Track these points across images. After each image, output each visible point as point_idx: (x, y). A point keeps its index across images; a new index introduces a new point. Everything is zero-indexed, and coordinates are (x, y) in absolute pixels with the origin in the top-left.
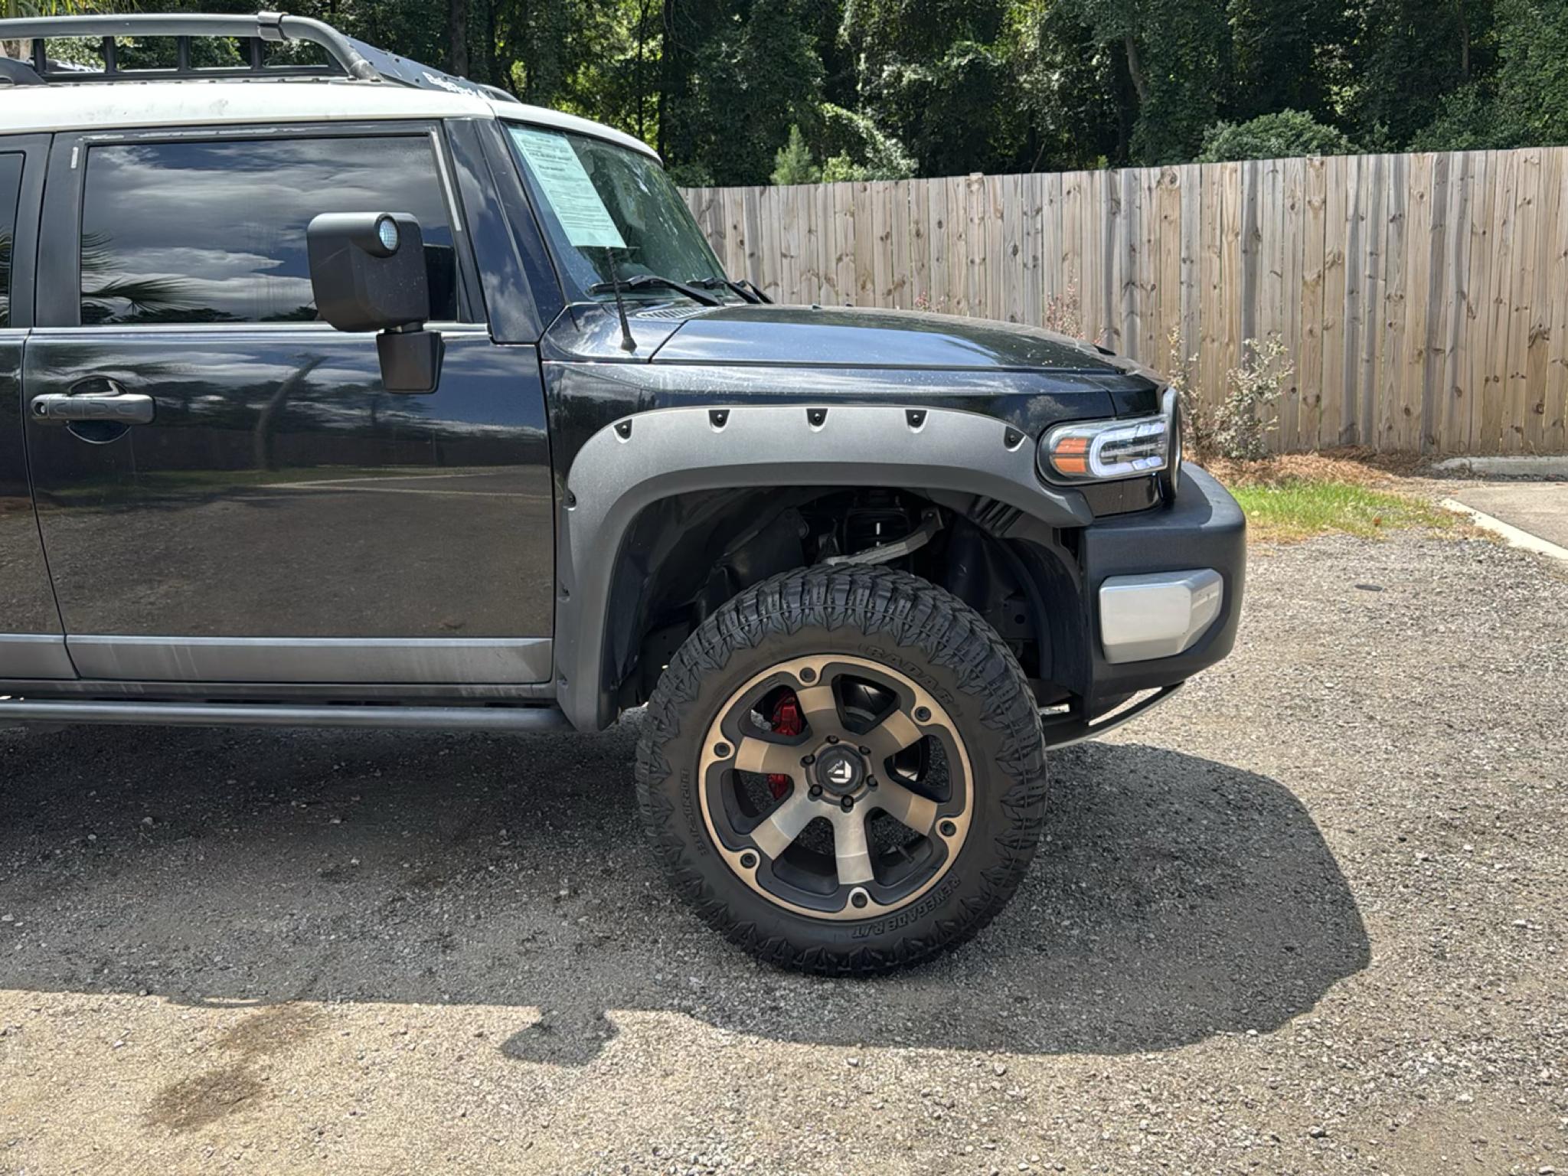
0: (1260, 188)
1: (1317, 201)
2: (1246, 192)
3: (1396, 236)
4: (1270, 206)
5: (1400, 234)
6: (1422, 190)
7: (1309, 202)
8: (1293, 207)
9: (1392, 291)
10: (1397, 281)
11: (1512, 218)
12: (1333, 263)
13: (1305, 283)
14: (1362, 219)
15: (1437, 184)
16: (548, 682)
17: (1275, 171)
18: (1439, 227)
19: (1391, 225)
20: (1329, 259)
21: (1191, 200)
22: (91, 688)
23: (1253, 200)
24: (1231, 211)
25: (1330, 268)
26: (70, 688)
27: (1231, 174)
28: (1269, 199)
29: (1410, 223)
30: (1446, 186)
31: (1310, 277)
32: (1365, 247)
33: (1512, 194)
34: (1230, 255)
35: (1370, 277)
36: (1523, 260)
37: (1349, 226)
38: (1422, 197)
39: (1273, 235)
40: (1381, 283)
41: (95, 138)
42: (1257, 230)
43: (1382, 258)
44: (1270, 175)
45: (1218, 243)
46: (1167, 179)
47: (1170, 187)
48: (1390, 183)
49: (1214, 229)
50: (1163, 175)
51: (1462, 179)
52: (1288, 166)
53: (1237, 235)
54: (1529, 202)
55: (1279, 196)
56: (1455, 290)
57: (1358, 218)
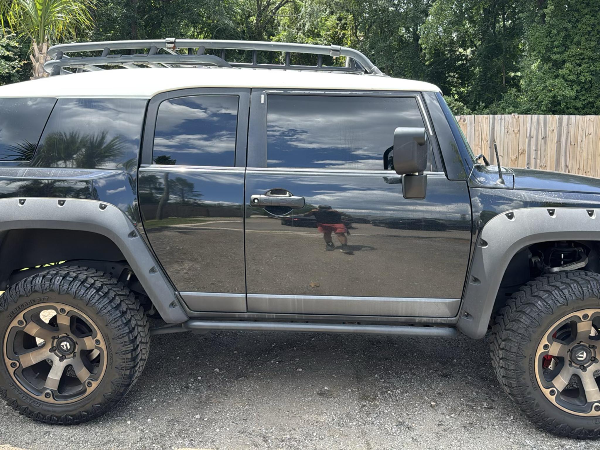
0: (496, 125)
1: (516, 130)
2: (491, 126)
3: (544, 144)
4: (499, 131)
5: (545, 143)
6: (553, 128)
7: (514, 131)
8: (508, 132)
9: (542, 164)
10: (544, 160)
11: (584, 140)
12: (522, 153)
13: (511, 160)
14: (532, 138)
15: (558, 126)
16: (456, 316)
17: (501, 119)
18: (559, 142)
19: (542, 140)
20: (520, 151)
21: (471, 129)
22: (252, 316)
23: (493, 129)
24: (485, 133)
25: (520, 155)
26: (242, 316)
27: (485, 119)
28: (499, 129)
29: (549, 139)
30: (562, 127)
31: (514, 158)
32: (533, 147)
33: (584, 131)
34: (484, 148)
35: (535, 158)
36: (588, 155)
37: (527, 140)
38: (553, 131)
39: (500, 142)
40: (538, 161)
41: (270, 91)
42: (495, 140)
43: (539, 152)
44: (500, 120)
45: (480, 144)
46: (462, 120)
47: (463, 123)
48: (542, 124)
49: (479, 139)
50: (460, 119)
51: (567, 125)
52: (506, 117)
53: (487, 141)
54: (590, 135)
55: (503, 128)
56: (564, 164)
57: (531, 137)
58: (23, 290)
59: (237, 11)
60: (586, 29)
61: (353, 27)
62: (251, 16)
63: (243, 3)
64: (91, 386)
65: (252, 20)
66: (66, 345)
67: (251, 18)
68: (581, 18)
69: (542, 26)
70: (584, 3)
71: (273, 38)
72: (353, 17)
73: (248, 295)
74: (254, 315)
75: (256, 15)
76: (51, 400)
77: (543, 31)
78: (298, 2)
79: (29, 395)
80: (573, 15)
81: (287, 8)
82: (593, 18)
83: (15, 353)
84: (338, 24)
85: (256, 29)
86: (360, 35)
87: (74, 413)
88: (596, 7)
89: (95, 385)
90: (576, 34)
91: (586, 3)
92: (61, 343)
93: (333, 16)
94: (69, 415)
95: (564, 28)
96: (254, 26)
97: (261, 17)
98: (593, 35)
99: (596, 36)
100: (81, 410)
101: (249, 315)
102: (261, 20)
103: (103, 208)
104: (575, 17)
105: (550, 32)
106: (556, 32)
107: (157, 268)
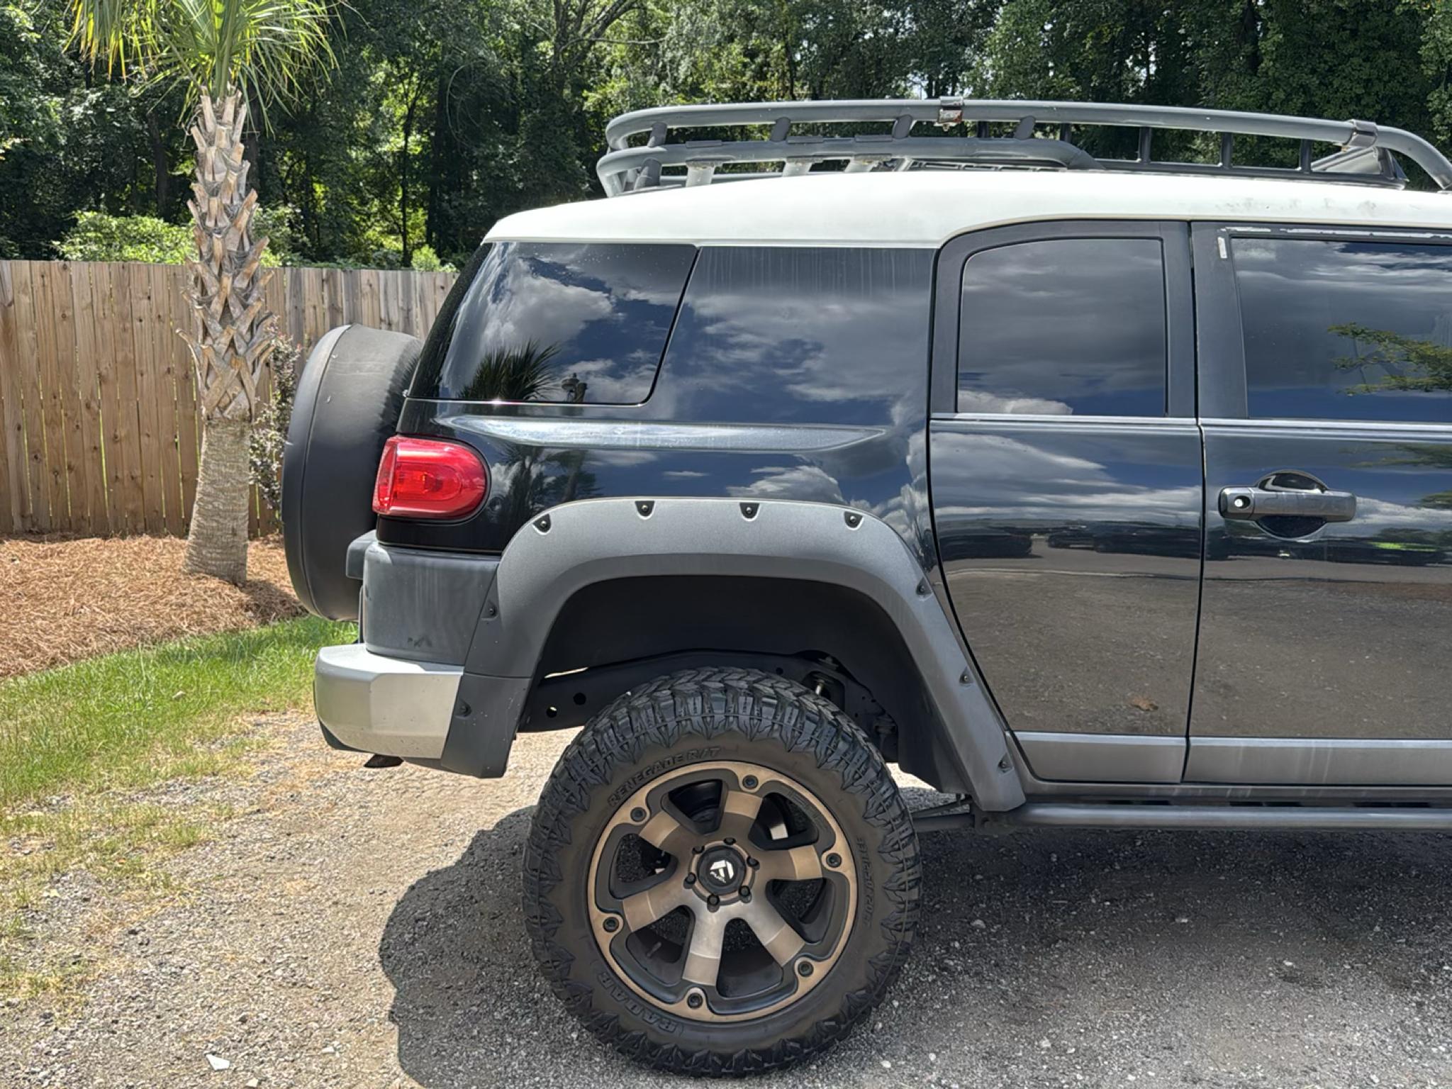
58: (656, 732)
59: (512, 27)
60: (1351, 89)
61: (784, 74)
62: (542, 41)
63: (521, 9)
64: (811, 972)
65: (544, 50)
66: (725, 870)
67: (541, 44)
68: (1339, 64)
69: (1250, 81)
70: (1344, 29)
71: (590, 94)
72: (783, 50)
73: (1191, 739)
74: (1198, 789)
75: (553, 40)
76: (703, 1013)
77: (1252, 93)
78: (653, 10)
79: (647, 1002)
80: (1321, 57)
81: (625, 23)
82: (1368, 65)
83: (614, 896)
84: (745, 65)
85: (552, 71)
86: (801, 92)
87: (765, 1045)
88: (1374, 39)
89: (820, 970)
90: (1328, 102)
91: (1351, 30)
92: (711, 864)
93: (734, 45)
94: (754, 1052)
95: (1302, 86)
96: (549, 64)
97: (565, 43)
98: (1367, 105)
99: (1374, 106)
100: (786, 1036)
101: (1183, 789)
102: (565, 50)
103: (853, 523)
104: (1326, 62)
105: (1269, 95)
106: (1282, 96)
107: (972, 675)
